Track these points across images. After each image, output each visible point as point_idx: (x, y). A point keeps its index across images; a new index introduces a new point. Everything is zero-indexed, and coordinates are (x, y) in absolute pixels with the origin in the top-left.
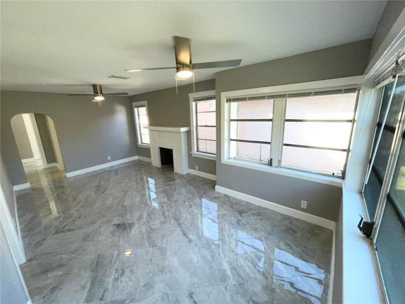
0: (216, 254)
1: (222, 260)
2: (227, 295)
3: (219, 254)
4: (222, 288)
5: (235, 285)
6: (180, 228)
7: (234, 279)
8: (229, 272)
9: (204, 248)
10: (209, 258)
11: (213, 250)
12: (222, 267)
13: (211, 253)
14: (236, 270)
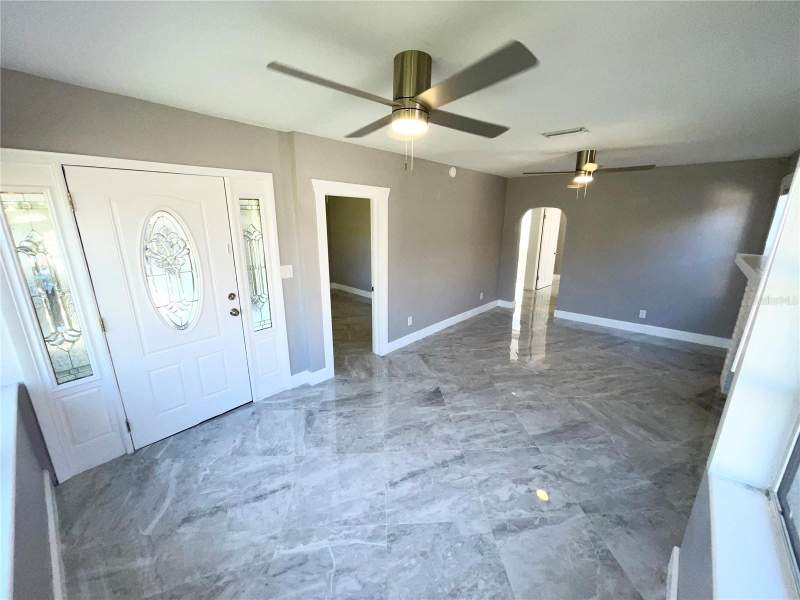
0: (349, 529)
1: (332, 540)
2: (260, 537)
3: (347, 536)
4: (278, 532)
5: (271, 555)
6: (433, 464)
7: (284, 556)
8: (300, 548)
9: (371, 507)
10: (346, 516)
11: (362, 524)
12: (315, 538)
13: (356, 519)
14: (301, 564)
